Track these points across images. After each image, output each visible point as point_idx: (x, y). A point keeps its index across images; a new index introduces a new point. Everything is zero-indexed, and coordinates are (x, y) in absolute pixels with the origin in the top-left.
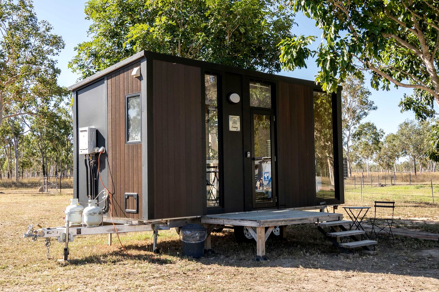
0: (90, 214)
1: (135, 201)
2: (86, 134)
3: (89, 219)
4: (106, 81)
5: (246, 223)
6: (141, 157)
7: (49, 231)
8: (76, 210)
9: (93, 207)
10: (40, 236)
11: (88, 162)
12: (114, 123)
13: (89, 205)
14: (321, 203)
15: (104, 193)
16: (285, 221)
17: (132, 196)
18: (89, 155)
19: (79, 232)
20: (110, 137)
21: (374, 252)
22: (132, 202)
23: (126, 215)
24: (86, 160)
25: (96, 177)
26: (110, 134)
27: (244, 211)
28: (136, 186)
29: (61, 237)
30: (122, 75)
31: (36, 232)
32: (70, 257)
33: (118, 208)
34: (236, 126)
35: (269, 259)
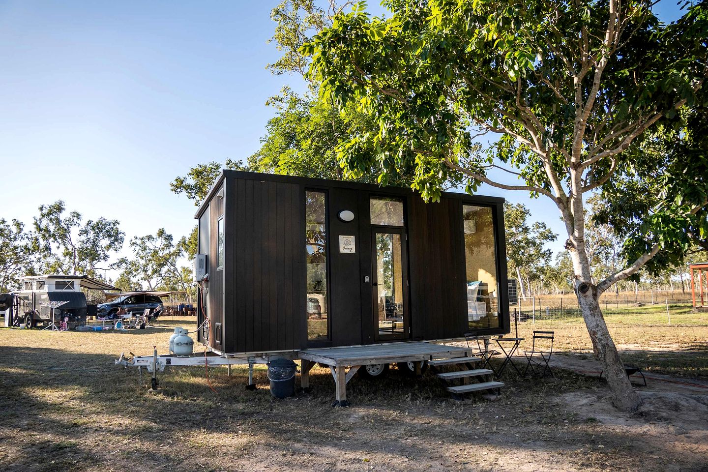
1: (220, 332)
5: (327, 361)
7: (139, 359)
10: (130, 364)
14: (466, 335)
16: (376, 359)
17: (218, 326)
19: (169, 362)
21: (497, 398)
23: (216, 346)
27: (362, 344)
29: (151, 366)
31: (127, 360)
33: (213, 340)
34: (350, 247)
35: (349, 405)
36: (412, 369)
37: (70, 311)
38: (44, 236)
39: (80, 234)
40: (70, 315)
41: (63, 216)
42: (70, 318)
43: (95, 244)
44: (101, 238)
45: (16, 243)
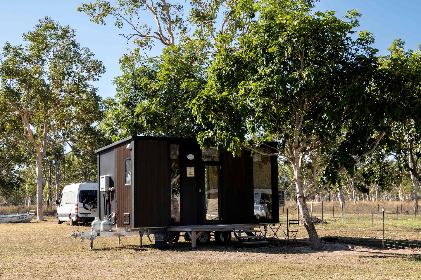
0: (104, 225)
1: (129, 218)
2: (104, 180)
3: (104, 227)
4: (114, 149)
5: (187, 230)
6: (131, 194)
7: (83, 233)
8: (98, 223)
9: (106, 221)
10: (78, 236)
11: (105, 195)
12: (119, 173)
13: (104, 220)
15: (114, 214)
17: (127, 215)
18: (106, 191)
19: (98, 234)
20: (116, 181)
22: (127, 218)
23: (124, 226)
24: (104, 195)
25: (109, 205)
26: (116, 180)
28: (129, 209)
29: (89, 237)
30: (122, 147)
31: (76, 234)
32: (93, 248)
33: (120, 222)
34: (192, 173)
35: (198, 249)
36: (223, 240)
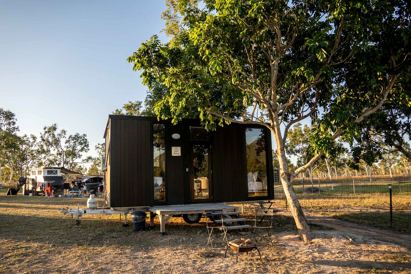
3: (89, 206)
7: (71, 210)
10: (66, 213)
16: (181, 211)
19: (85, 212)
21: (246, 233)
27: (184, 204)
29: (77, 214)
34: (177, 153)
35: (166, 234)
37: (55, 186)
38: (46, 144)
39: (66, 143)
40: (55, 189)
41: (56, 133)
42: (55, 190)
43: (74, 148)
44: (77, 145)
45: (33, 148)
